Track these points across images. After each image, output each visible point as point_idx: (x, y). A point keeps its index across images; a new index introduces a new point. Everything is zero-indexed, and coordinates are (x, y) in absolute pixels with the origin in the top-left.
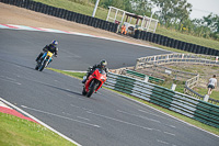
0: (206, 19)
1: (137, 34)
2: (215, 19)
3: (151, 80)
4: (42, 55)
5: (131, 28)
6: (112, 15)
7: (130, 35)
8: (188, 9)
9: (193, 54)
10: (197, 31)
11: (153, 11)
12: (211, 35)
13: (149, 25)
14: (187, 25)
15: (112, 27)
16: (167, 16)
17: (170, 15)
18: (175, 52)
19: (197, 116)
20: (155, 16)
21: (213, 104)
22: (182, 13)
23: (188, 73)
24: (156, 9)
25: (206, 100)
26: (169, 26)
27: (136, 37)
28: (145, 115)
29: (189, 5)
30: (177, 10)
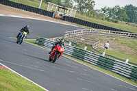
0: (103, 10)
1: (65, 18)
2: (108, 10)
3: (73, 44)
4: (20, 34)
5: (61, 15)
6: (50, 7)
7: (61, 19)
8: (93, 4)
9: (96, 29)
10: (98, 16)
11: (74, 5)
12: (106, 19)
13: (71, 13)
14: (92, 13)
15: (50, 14)
16: (81, 8)
17: (83, 7)
18: (86, 28)
19: (98, 64)
20: (74, 8)
21: (107, 57)
22: (89, 6)
23: (94, 40)
24: (75, 4)
25: (103, 55)
26: (82, 13)
27: (64, 20)
28: (70, 64)
29: (93, 2)
30: (87, 4)
